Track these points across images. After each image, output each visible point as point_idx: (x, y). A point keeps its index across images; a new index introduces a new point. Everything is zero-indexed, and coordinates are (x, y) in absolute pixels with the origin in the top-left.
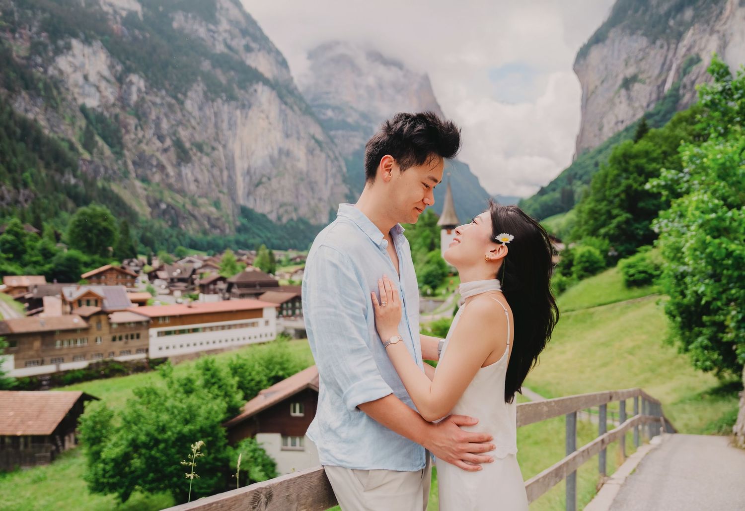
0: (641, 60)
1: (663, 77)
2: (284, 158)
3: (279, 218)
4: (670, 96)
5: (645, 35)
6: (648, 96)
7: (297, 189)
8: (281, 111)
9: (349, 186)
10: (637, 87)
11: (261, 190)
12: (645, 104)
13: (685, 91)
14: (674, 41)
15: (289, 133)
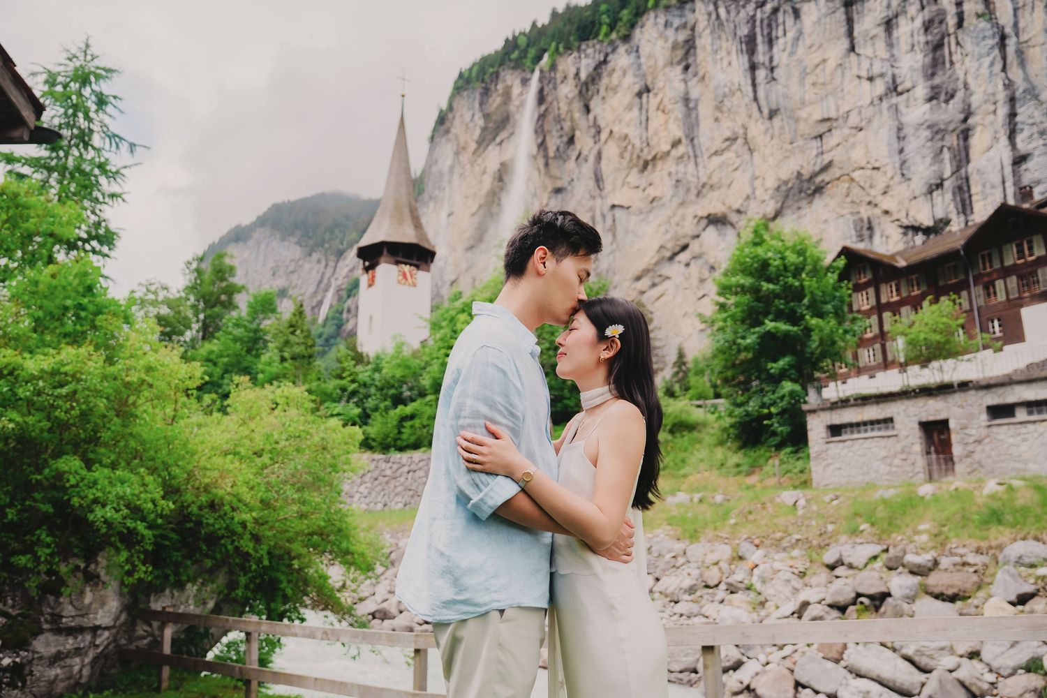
0: (292, 272)
4: (333, 319)
5: (299, 243)
13: (350, 316)
14: (333, 258)
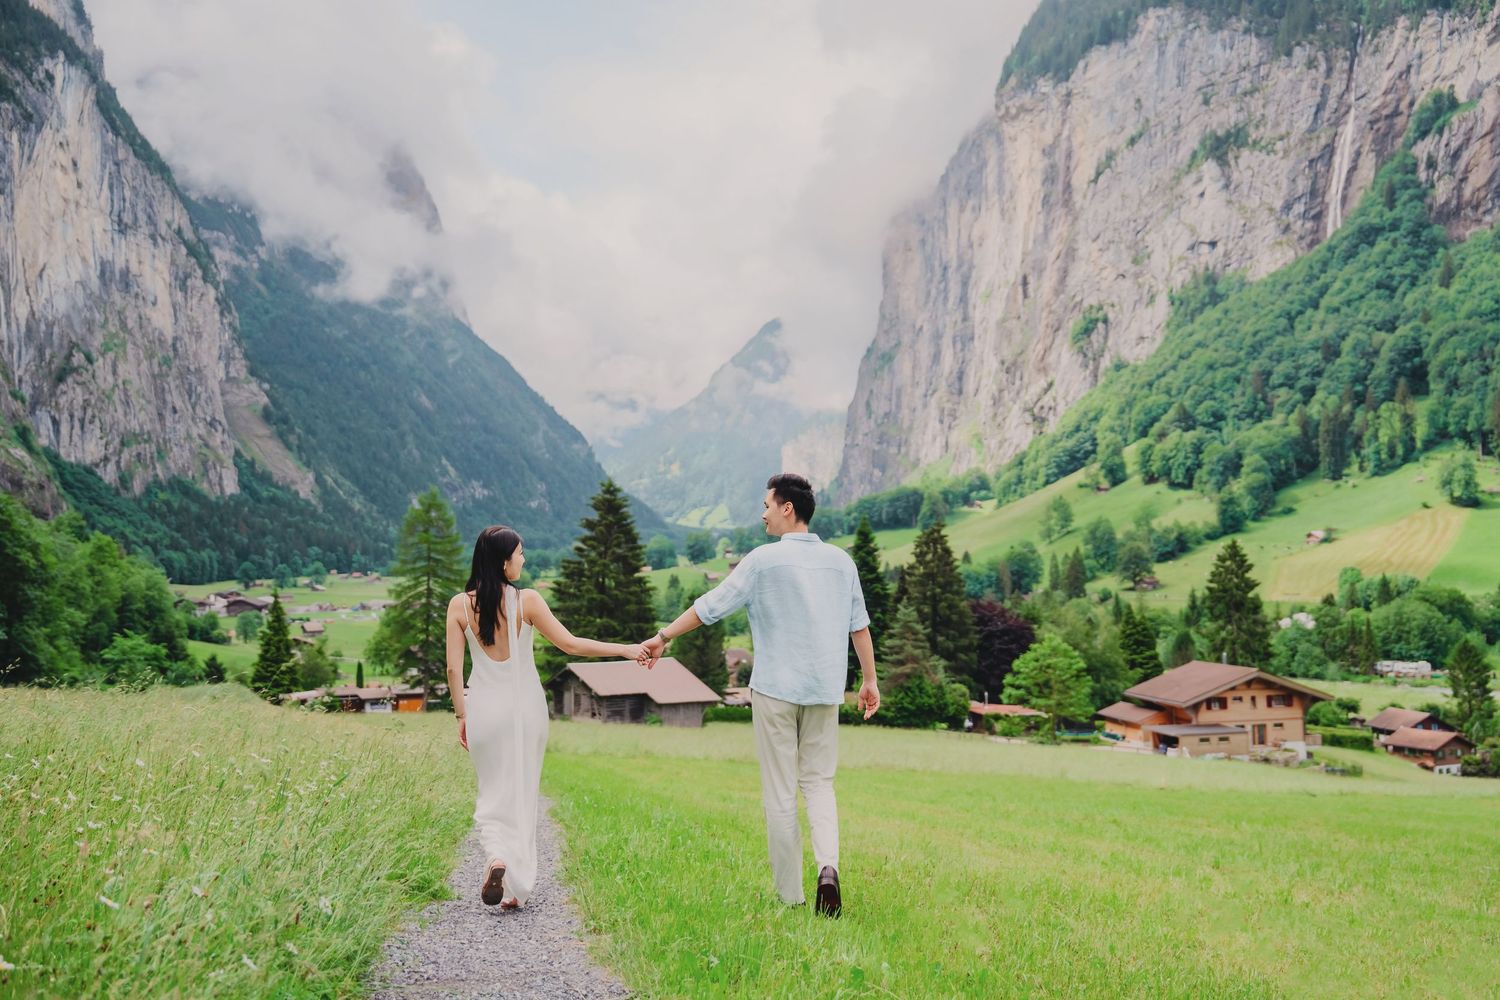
1: (1323, 141)
2: (117, 297)
3: (124, 481)
6: (1285, 184)
7: (160, 393)
8: (108, 151)
9: (266, 386)
10: (1246, 160)
11: (72, 394)
12: (1278, 204)
15: (127, 218)
